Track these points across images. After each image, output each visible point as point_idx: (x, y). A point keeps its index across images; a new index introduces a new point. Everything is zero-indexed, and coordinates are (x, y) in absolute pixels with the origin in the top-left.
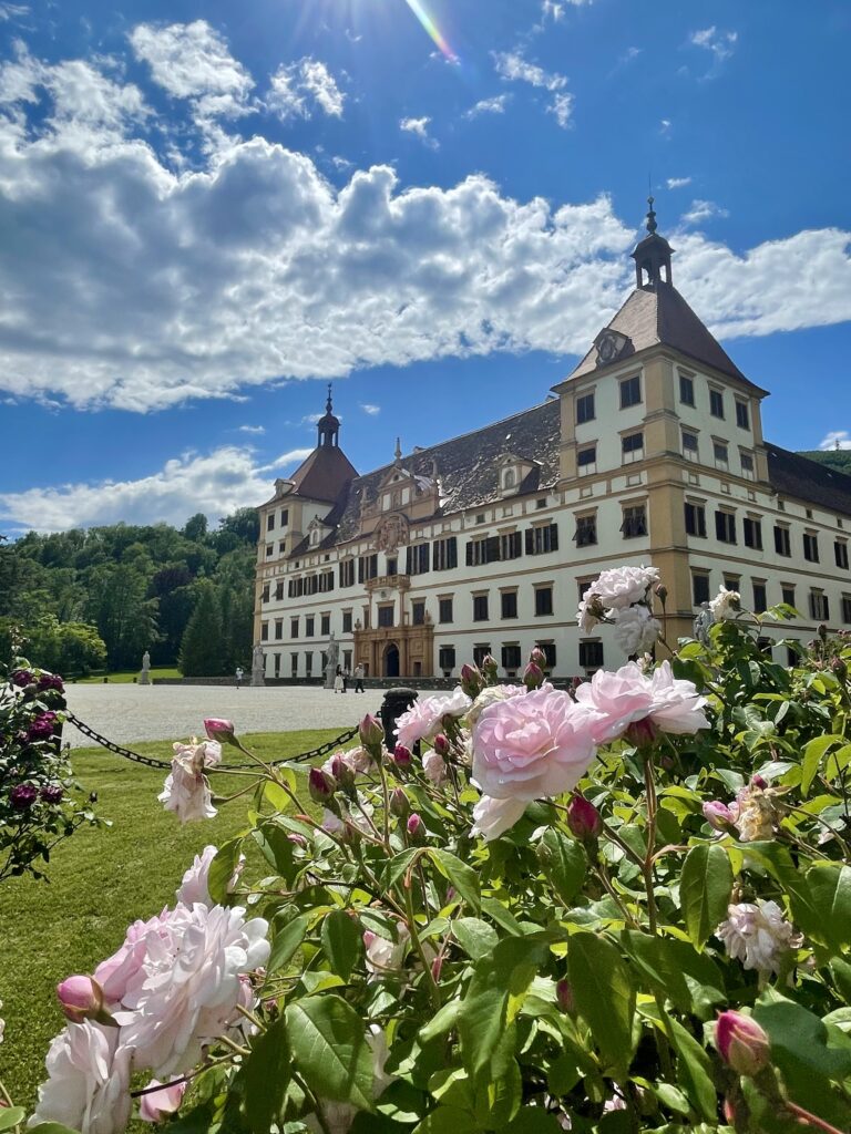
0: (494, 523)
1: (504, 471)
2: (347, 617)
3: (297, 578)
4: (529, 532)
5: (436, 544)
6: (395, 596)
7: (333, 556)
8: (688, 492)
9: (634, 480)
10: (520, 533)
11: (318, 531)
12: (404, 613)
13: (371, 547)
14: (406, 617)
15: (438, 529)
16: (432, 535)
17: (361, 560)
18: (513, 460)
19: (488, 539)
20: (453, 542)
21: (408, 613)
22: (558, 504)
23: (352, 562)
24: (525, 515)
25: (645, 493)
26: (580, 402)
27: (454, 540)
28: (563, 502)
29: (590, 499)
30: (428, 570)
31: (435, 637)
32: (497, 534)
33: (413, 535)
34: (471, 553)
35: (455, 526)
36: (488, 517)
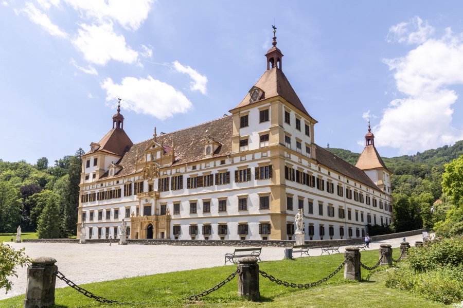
0: (201, 169)
1: (206, 146)
2: (128, 211)
3: (102, 192)
4: (217, 175)
5: (173, 178)
6: (152, 201)
7: (121, 181)
8: (286, 161)
9: (264, 154)
10: (212, 175)
11: (113, 169)
12: (156, 209)
13: (140, 178)
14: (157, 211)
15: (174, 171)
16: (171, 174)
17: (135, 184)
18: (210, 142)
19: (198, 177)
20: (181, 178)
21: (158, 209)
22: (230, 163)
23: (130, 185)
24: (215, 167)
25: (269, 160)
26: (242, 118)
27: (181, 177)
28: (233, 162)
29: (245, 161)
30: (168, 190)
31: (172, 221)
32: (202, 175)
33: (162, 174)
34: (189, 183)
35: (182, 170)
36: (198, 167)
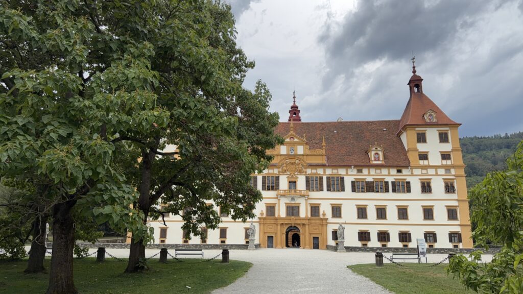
0: (369, 175)
4: (393, 183)
5: (328, 178)
9: (448, 171)
10: (388, 182)
12: (307, 211)
15: (329, 171)
16: (325, 173)
17: (264, 178)
18: (378, 149)
19: (366, 182)
22: (409, 173)
23: (256, 178)
24: (389, 175)
25: (453, 177)
26: (418, 135)
27: (342, 179)
28: (412, 173)
29: (427, 174)
30: (323, 190)
31: (328, 225)
32: (372, 180)
33: (309, 171)
34: (355, 186)
35: (342, 172)
36: (365, 171)
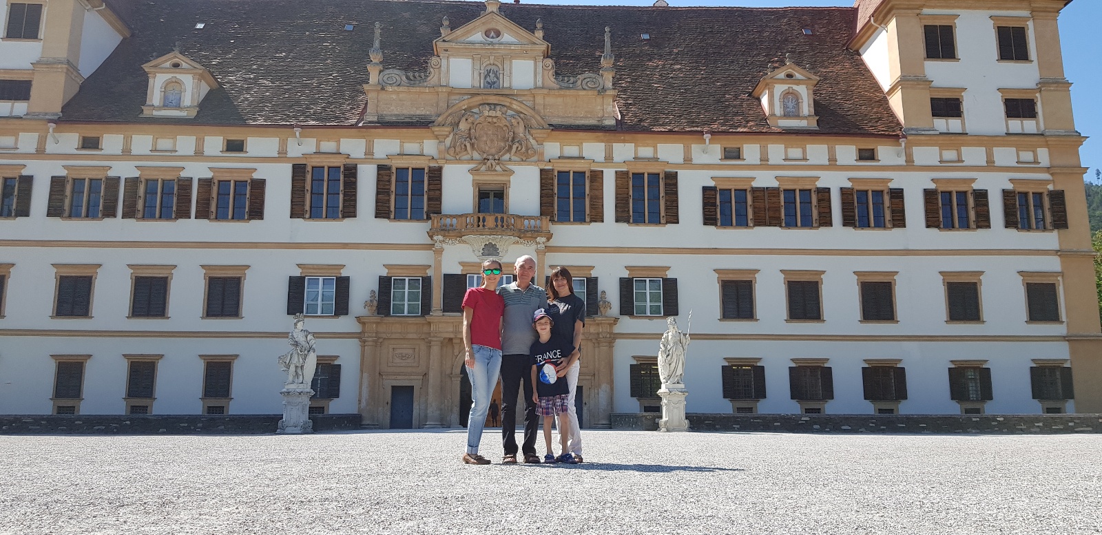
0: (764, 164)
3: (91, 174)
4: (846, 194)
5: (620, 176)
9: (1025, 156)
10: (827, 191)
11: (186, 80)
13: (416, 149)
15: (625, 152)
16: (609, 158)
17: (383, 170)
18: (799, 77)
19: (754, 190)
20: (666, 181)
22: (901, 161)
23: (348, 169)
24: (833, 164)
25: (1046, 176)
26: (930, 31)
27: (672, 179)
28: (910, 160)
29: (958, 164)
30: (601, 220)
31: (620, 341)
32: (775, 184)
33: (552, 149)
34: (714, 205)
35: (669, 152)
36: (751, 151)
